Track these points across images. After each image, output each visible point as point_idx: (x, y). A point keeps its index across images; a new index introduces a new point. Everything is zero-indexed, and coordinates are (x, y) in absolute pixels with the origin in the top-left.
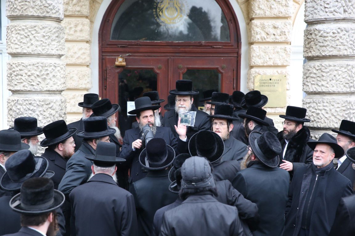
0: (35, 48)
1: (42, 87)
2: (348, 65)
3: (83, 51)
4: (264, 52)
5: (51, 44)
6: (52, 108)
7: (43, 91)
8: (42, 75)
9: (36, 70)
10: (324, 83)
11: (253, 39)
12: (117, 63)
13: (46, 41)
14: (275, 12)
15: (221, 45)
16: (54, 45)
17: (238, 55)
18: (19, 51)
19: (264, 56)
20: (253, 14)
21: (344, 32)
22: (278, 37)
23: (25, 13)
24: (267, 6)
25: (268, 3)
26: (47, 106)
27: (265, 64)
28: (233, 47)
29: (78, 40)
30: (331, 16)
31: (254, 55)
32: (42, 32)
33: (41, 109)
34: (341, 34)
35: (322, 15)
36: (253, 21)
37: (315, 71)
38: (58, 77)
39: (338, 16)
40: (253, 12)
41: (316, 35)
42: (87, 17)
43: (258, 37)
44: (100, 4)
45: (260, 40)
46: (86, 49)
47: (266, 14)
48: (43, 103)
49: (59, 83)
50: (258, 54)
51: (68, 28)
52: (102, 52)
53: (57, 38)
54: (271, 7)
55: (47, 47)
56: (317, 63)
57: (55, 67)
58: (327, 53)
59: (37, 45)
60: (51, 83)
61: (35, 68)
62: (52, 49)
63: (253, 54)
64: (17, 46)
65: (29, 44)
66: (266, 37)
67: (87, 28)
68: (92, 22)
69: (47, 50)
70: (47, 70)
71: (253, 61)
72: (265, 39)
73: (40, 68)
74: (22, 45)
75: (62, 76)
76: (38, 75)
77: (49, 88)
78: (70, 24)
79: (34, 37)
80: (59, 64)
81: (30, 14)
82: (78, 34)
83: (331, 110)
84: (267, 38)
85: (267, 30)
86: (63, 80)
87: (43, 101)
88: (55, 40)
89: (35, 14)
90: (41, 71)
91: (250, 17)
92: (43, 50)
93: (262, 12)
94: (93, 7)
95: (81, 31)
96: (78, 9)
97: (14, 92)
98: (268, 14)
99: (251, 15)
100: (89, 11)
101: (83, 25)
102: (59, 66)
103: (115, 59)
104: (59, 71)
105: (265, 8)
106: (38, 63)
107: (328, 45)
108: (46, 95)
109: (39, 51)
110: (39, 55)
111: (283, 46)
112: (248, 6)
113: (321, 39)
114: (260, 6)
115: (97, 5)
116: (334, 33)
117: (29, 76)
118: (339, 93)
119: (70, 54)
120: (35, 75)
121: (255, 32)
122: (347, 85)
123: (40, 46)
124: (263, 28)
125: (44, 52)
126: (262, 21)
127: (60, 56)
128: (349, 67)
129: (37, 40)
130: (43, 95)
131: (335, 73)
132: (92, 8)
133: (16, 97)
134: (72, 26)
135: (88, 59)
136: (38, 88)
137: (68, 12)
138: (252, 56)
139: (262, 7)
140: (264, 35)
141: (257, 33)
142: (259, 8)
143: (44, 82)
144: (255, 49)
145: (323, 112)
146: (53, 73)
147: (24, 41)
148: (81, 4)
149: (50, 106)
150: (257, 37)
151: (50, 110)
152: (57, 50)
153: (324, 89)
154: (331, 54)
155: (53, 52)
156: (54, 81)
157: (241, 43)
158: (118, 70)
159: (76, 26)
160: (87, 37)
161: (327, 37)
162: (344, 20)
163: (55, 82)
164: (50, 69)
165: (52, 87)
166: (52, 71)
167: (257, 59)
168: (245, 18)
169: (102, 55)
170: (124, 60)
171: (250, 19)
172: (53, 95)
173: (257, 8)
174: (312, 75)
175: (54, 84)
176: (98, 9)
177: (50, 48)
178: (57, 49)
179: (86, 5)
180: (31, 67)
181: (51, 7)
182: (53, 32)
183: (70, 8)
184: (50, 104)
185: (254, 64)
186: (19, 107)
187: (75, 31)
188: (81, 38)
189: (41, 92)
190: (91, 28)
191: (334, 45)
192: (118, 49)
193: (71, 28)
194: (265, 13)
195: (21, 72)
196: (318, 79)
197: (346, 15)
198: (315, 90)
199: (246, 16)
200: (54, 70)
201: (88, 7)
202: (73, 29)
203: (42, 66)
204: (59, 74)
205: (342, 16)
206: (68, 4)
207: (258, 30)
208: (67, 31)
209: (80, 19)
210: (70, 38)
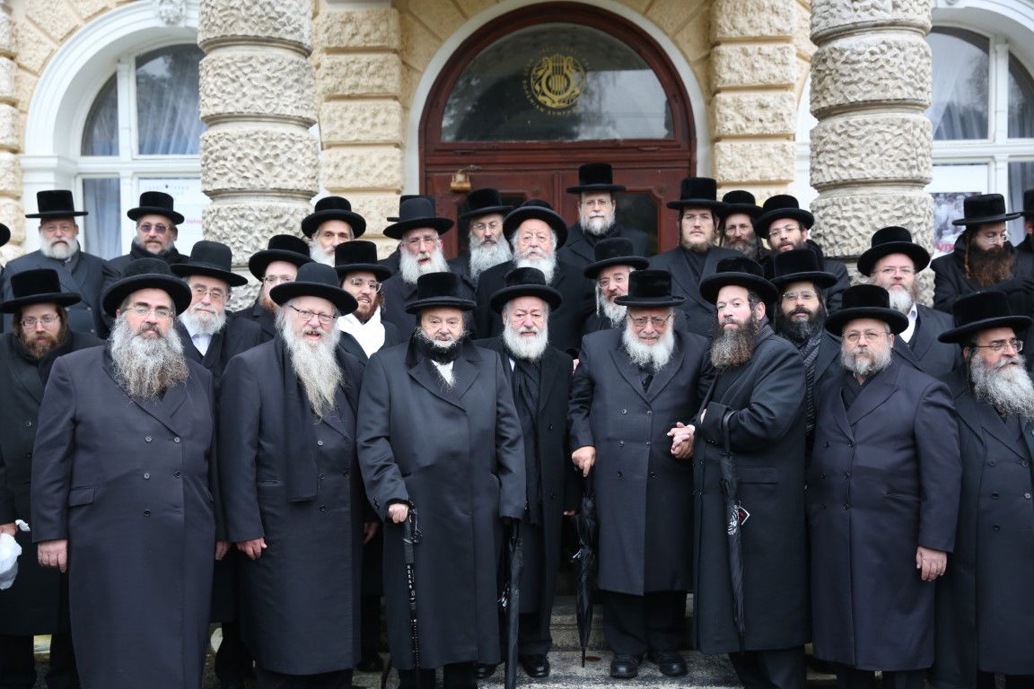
0: (251, 103)
1: (265, 181)
2: (905, 121)
3: (388, 162)
4: (741, 155)
5: (282, 94)
6: (287, 226)
7: (268, 189)
8: (266, 157)
9: (252, 148)
10: (853, 161)
11: (719, 131)
12: (454, 185)
13: (273, 89)
14: (762, 76)
15: (655, 146)
16: (290, 96)
17: (690, 164)
18: (220, 109)
19: (742, 164)
20: (717, 81)
21: (896, 51)
22: (767, 125)
23: (230, 32)
24: (746, 65)
25: (747, 59)
26: (276, 222)
27: (744, 180)
28: (680, 149)
29: (378, 141)
30: (866, 17)
31: (722, 161)
32: (264, 70)
33: (263, 226)
34: (889, 55)
35: (848, 18)
36: (718, 95)
37: (834, 138)
38: (298, 162)
39: (880, 16)
40: (717, 77)
41: (835, 61)
42: (396, 98)
43: (729, 125)
44: (421, 73)
45: (733, 132)
46: (394, 158)
47: (745, 81)
48: (266, 215)
49: (301, 175)
50: (730, 159)
51: (359, 119)
52: (427, 165)
53: (295, 84)
54: (753, 65)
55: (276, 101)
56: (838, 121)
57: (293, 141)
58: (859, 97)
59: (255, 95)
60: (285, 174)
61: (252, 143)
62: (284, 105)
63: (720, 160)
64: (216, 101)
65: (238, 95)
66: (744, 126)
67: (395, 118)
68: (405, 109)
69: (274, 106)
70: (275, 147)
71: (720, 172)
72: (742, 129)
73: (262, 142)
74: (225, 96)
75: (308, 162)
76: (256, 158)
77: (279, 184)
78: (364, 111)
79: (249, 79)
80: (301, 137)
81: (240, 33)
82: (379, 130)
83: (869, 218)
84: (747, 127)
85: (745, 112)
86: (310, 172)
87: (267, 210)
88: (291, 87)
89: (251, 33)
90: (263, 148)
91: (713, 90)
92: (267, 105)
93: (735, 77)
94: (408, 80)
95: (385, 123)
96: (378, 81)
97: (214, 195)
98: (748, 80)
99: (715, 82)
100: (398, 86)
101: (389, 113)
102: (301, 141)
103: (451, 176)
104: (300, 150)
105: (741, 69)
106: (256, 133)
107: (861, 80)
108: (274, 199)
109: (258, 108)
110: (258, 117)
111: (779, 143)
112: (707, 68)
113: (845, 69)
114: (732, 66)
115: (415, 76)
116: (872, 53)
117: (239, 159)
118: (887, 182)
119: (363, 169)
120: (252, 158)
121: (723, 116)
122: (904, 164)
123: (260, 98)
124: (739, 107)
125: (268, 111)
126: (736, 95)
128: (908, 126)
129: (255, 87)
130: (269, 199)
131: (878, 137)
132: (407, 82)
133: (216, 205)
134: (367, 114)
135: (397, 177)
136: (257, 184)
137: (359, 88)
138: (717, 164)
139: (736, 66)
140: (740, 121)
141: (726, 118)
142: (730, 68)
143: (270, 171)
144: (723, 149)
145: (854, 222)
146: (289, 155)
147: (229, 88)
148: (383, 72)
149: (283, 221)
150: (728, 127)
152: (297, 107)
153: (855, 175)
154: (867, 97)
155: (288, 112)
156: (290, 171)
157: (696, 140)
158: (457, 199)
159: (375, 115)
160: (395, 135)
161: (859, 62)
162: (894, 24)
163: (291, 173)
164: (281, 145)
165: (285, 183)
166: (286, 149)
167: (728, 169)
168: (702, 92)
169: (426, 172)
170: (468, 180)
171: (711, 92)
172: (290, 200)
173: (725, 69)
174: (828, 147)
175: (291, 177)
176: (418, 84)
177: (281, 103)
178: (296, 105)
179: (393, 75)
180: (243, 141)
181: (283, 19)
182: (287, 70)
183: (362, 81)
184: (281, 216)
185: (721, 178)
186: (221, 223)
187: (374, 125)
188: (385, 138)
189: (263, 192)
190: (404, 120)
191: (874, 79)
192: (457, 158)
193: (365, 119)
194: (742, 78)
195: (224, 153)
196: (842, 152)
197: (898, 15)
198: (835, 177)
199: (705, 88)
200: (290, 148)
201: (396, 78)
202: (369, 121)
203: (265, 140)
204: (300, 157)
205: (889, 16)
206: (359, 73)
207: (729, 112)
208: (358, 125)
209: (382, 104)
210: (364, 138)
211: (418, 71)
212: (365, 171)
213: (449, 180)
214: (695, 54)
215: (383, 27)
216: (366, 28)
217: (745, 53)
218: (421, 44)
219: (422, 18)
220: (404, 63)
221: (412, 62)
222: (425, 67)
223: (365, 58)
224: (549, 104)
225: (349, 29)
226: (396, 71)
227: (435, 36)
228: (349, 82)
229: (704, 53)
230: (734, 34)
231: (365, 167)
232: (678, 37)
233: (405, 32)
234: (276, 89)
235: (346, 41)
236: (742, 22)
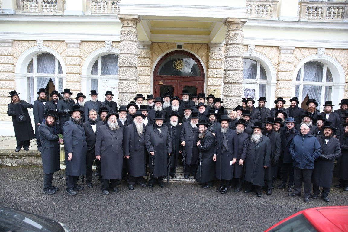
0: (127, 77)
1: (129, 91)
2: (238, 86)
3: (148, 79)
4: (213, 81)
10: (229, 92)
12: (159, 83)
14: (217, 66)
15: (197, 78)
16: (134, 76)
17: (203, 81)
18: (121, 78)
21: (237, 74)
22: (217, 75)
23: (124, 65)
26: (131, 98)
27: (213, 85)
29: (146, 75)
30: (232, 68)
32: (129, 72)
33: (128, 99)
34: (236, 75)
35: (229, 68)
37: (226, 88)
39: (235, 68)
40: (209, 66)
41: (227, 75)
42: (149, 67)
43: (211, 75)
49: (135, 90)
52: (155, 79)
53: (135, 74)
54: (215, 64)
55: (131, 77)
56: (227, 85)
58: (231, 82)
60: (132, 90)
63: (209, 81)
64: (121, 77)
65: (125, 76)
67: (149, 71)
68: (151, 69)
70: (131, 85)
72: (213, 76)
74: (123, 76)
76: (128, 87)
79: (127, 73)
80: (135, 83)
81: (126, 65)
82: (146, 73)
83: (232, 102)
85: (214, 73)
87: (129, 96)
89: (128, 65)
93: (212, 66)
94: (152, 63)
95: (147, 72)
96: (147, 64)
97: (120, 93)
98: (214, 67)
100: (150, 65)
104: (135, 85)
106: (128, 83)
107: (231, 79)
110: (128, 80)
111: (219, 79)
112: (207, 64)
113: (229, 77)
116: (233, 74)
117: (125, 87)
118: (235, 96)
122: (238, 93)
123: (129, 77)
124: (213, 72)
125: (130, 79)
127: (136, 80)
128: (238, 87)
129: (128, 75)
131: (234, 89)
133: (120, 94)
135: (149, 82)
136: (127, 91)
139: (212, 64)
140: (213, 74)
143: (130, 89)
144: (209, 79)
145: (229, 103)
146: (133, 86)
147: (123, 75)
148: (147, 62)
150: (210, 75)
151: (131, 99)
152: (135, 78)
153: (230, 95)
154: (232, 82)
155: (133, 79)
158: (160, 86)
159: (146, 70)
160: (149, 74)
161: (231, 76)
162: (237, 70)
164: (132, 85)
168: (206, 68)
170: (162, 82)
171: (208, 69)
172: (133, 94)
174: (226, 89)
176: (154, 64)
180: (126, 84)
181: (133, 63)
182: (133, 72)
183: (143, 64)
185: (209, 85)
186: (121, 98)
187: (145, 72)
189: (129, 93)
190: (151, 71)
191: (233, 79)
192: (160, 78)
193: (144, 70)
195: (122, 86)
196: (228, 91)
197: (238, 68)
198: (226, 95)
204: (135, 87)
205: (236, 69)
206: (143, 62)
207: (211, 73)
208: (142, 71)
209: (147, 68)
210: (143, 74)
213: (159, 82)
214: (205, 61)
215: (148, 54)
216: (144, 54)
217: (214, 62)
218: (155, 57)
219: (155, 52)
220: (151, 60)
221: (153, 60)
222: (155, 61)
223: (144, 59)
224: (178, 69)
225: (142, 54)
226: (150, 62)
227: (157, 55)
228: (141, 64)
229: (207, 61)
230: (212, 58)
231: (143, 79)
232: (202, 58)
233: (152, 55)
234: (131, 75)
235: (141, 56)
236: (214, 56)
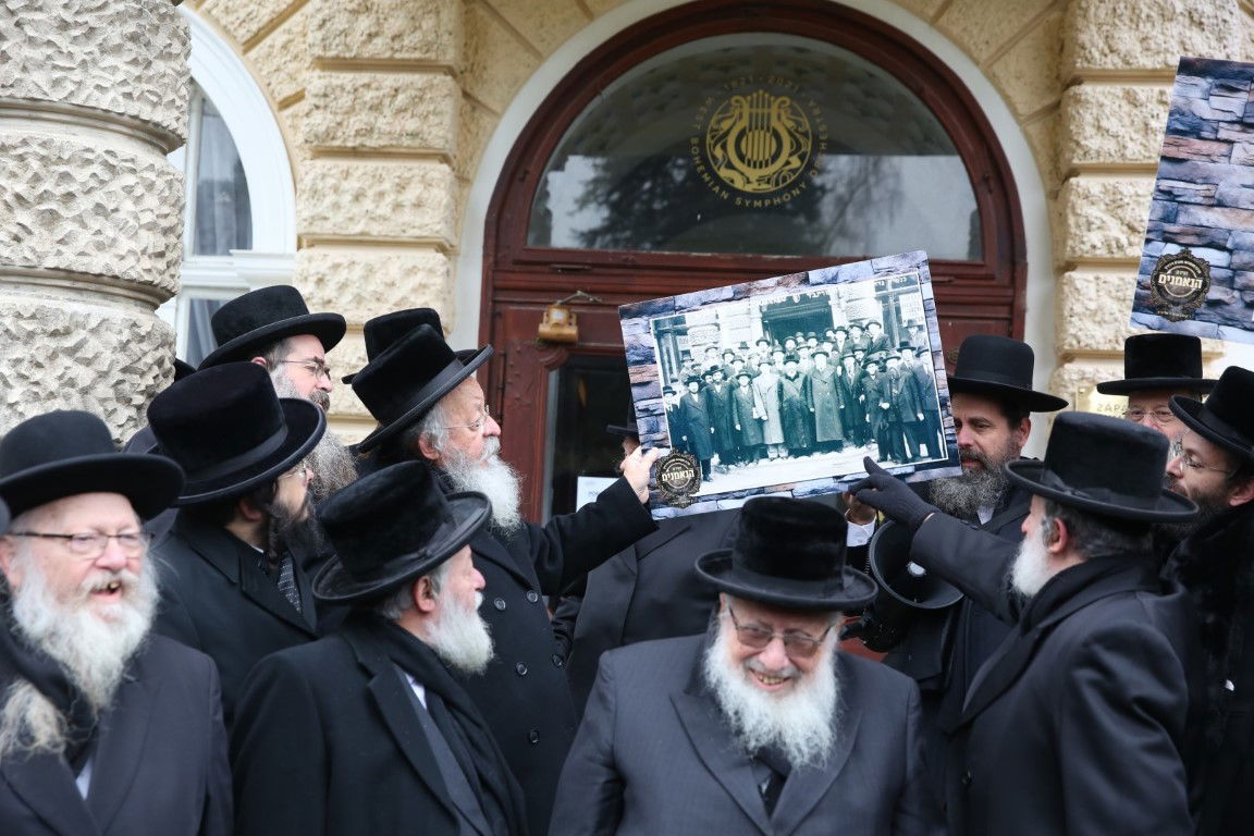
0: (17, 75)
1: (33, 250)
3: (419, 278)
4: (1119, 299)
5: (94, 61)
6: (78, 355)
7: (41, 269)
8: (42, 198)
9: (13, 175)
11: (1073, 249)
12: (545, 329)
13: (72, 49)
15: (944, 275)
16: (114, 69)
17: (1011, 312)
19: (1118, 315)
20: (1074, 152)
24: (1133, 122)
25: (1135, 111)
26: (53, 344)
28: (994, 283)
29: (404, 237)
31: (1078, 308)
33: (19, 351)
36: (1073, 180)
38: (121, 215)
40: (1073, 145)
42: (445, 159)
43: (1095, 238)
44: (497, 115)
45: (1102, 252)
46: (431, 271)
47: (1128, 153)
48: (30, 326)
49: (127, 245)
50: (1092, 306)
51: (370, 193)
52: (496, 289)
53: (129, 45)
54: (1146, 125)
55: (77, 76)
57: (111, 168)
59: (27, 59)
61: (12, 165)
62: (98, 87)
63: (1074, 305)
66: (1124, 241)
67: (440, 195)
68: (463, 180)
69: (71, 87)
70: (65, 177)
71: (1072, 331)
72: (1120, 247)
73: (35, 165)
75: (147, 218)
76: (18, 197)
77: (69, 259)
78: (381, 180)
79: (18, 24)
80: (133, 160)
82: (407, 216)
84: (1130, 244)
85: (1128, 215)
86: (154, 241)
87: (33, 317)
88: (118, 49)
90: (37, 178)
91: (1064, 170)
92: (56, 83)
93: (1110, 145)
94: (473, 127)
95: (418, 205)
96: (411, 124)
98: (1135, 152)
99: (1067, 155)
100: (450, 136)
101: (428, 184)
102: (133, 171)
103: (542, 313)
104: (129, 190)
105: (1122, 132)
106: (25, 142)
108: (55, 293)
109: (31, 86)
110: (33, 109)
112: (1054, 128)
114: (1104, 123)
115: (486, 120)
119: (371, 288)
120: (8, 197)
121: (1082, 220)
123: (40, 66)
124: (1115, 205)
125: (56, 96)
126: (1111, 180)
129: (31, 41)
130: (45, 292)
132: (469, 131)
134: (387, 186)
136: (14, 255)
137: (376, 136)
138: (1066, 313)
139: (1112, 124)
140: (1116, 231)
141: (1089, 224)
142: (1099, 128)
143: (51, 231)
144: (1079, 284)
146: (98, 196)
148: (422, 108)
149: (69, 342)
150: (1091, 242)
151: (65, 361)
152: (129, 96)
156: (99, 232)
157: (1025, 266)
158: (550, 357)
159: (401, 187)
160: (438, 227)
163: (100, 238)
164: (82, 175)
165: (85, 260)
166: (93, 183)
167: (1089, 325)
168: (1041, 173)
169: (495, 302)
170: (574, 321)
171: (1060, 173)
172: (96, 299)
173: (1089, 131)
175: (100, 247)
176: (491, 136)
177: (91, 83)
178: (127, 89)
179: (441, 113)
183: (382, 123)
184: (67, 332)
185: (1074, 342)
187: (398, 206)
188: (417, 232)
190: (458, 204)
192: (553, 278)
193: (381, 194)
194: (1125, 147)
199: (1048, 167)
200: (102, 182)
201: (447, 120)
202: (390, 198)
203: (42, 158)
206: (376, 108)
207: (1094, 212)
208: (368, 204)
209: (418, 166)
210: (376, 230)
211: (493, 113)
212: (375, 292)
213: (538, 318)
214: (1028, 102)
215: (428, 23)
216: (396, 24)
217: (1133, 101)
218: (501, 60)
219: (510, 15)
220: (466, 95)
221: (482, 96)
222: (506, 105)
223: (389, 80)
224: (739, 184)
225: (365, 23)
226: (448, 106)
227: (529, 48)
228: (356, 122)
229: (1049, 100)
230: (1112, 62)
231: (375, 285)
232: (998, 68)
233: (472, 37)
235: (355, 46)
236: (1127, 40)
